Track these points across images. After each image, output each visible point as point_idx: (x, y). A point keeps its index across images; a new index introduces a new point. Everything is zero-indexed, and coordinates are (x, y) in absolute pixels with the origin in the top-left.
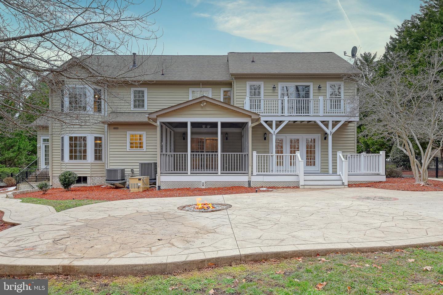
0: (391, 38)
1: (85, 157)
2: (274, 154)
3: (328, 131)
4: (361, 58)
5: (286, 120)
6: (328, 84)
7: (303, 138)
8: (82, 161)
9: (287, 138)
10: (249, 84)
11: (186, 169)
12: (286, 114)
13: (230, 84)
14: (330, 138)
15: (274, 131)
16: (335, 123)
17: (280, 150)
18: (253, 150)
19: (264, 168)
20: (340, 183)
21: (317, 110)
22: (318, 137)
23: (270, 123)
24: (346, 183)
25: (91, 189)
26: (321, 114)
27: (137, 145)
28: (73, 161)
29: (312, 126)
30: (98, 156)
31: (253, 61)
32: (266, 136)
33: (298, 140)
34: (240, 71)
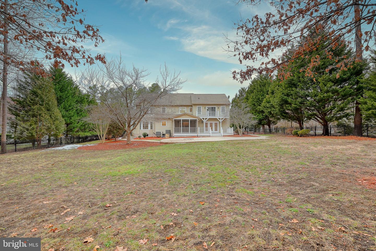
0: (250, 84)
1: (148, 128)
2: (205, 128)
3: (220, 121)
4: (241, 89)
5: (208, 118)
6: (221, 107)
7: (214, 123)
8: (147, 129)
9: (209, 123)
10: (197, 107)
11: (181, 131)
12: (208, 116)
13: (192, 106)
14: (221, 123)
15: (205, 121)
16: (222, 119)
17: (207, 126)
18: (198, 127)
19: (202, 131)
20: (221, 135)
21: (217, 115)
22: (218, 122)
23: (203, 119)
24: (222, 136)
25: (149, 138)
26: (218, 116)
27: (164, 125)
28: (144, 129)
29: (216, 119)
30: (151, 128)
31: (199, 99)
32: (202, 122)
33: (212, 123)
34: (194, 103)
